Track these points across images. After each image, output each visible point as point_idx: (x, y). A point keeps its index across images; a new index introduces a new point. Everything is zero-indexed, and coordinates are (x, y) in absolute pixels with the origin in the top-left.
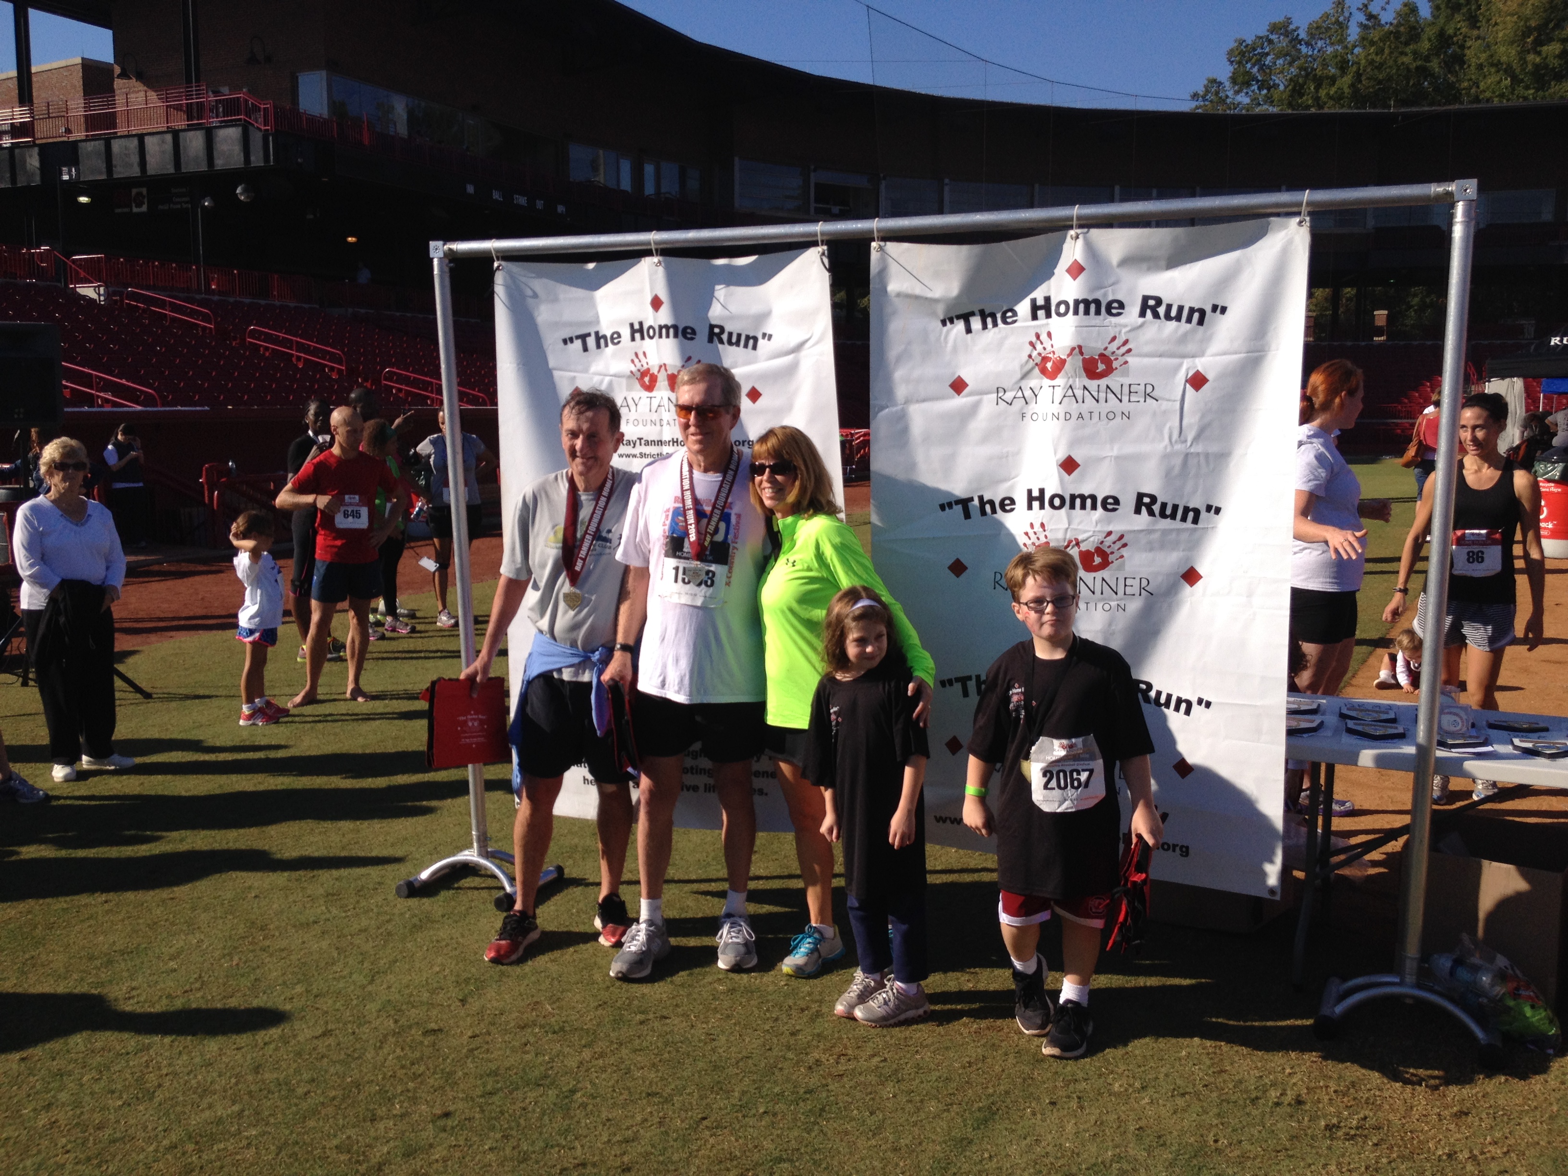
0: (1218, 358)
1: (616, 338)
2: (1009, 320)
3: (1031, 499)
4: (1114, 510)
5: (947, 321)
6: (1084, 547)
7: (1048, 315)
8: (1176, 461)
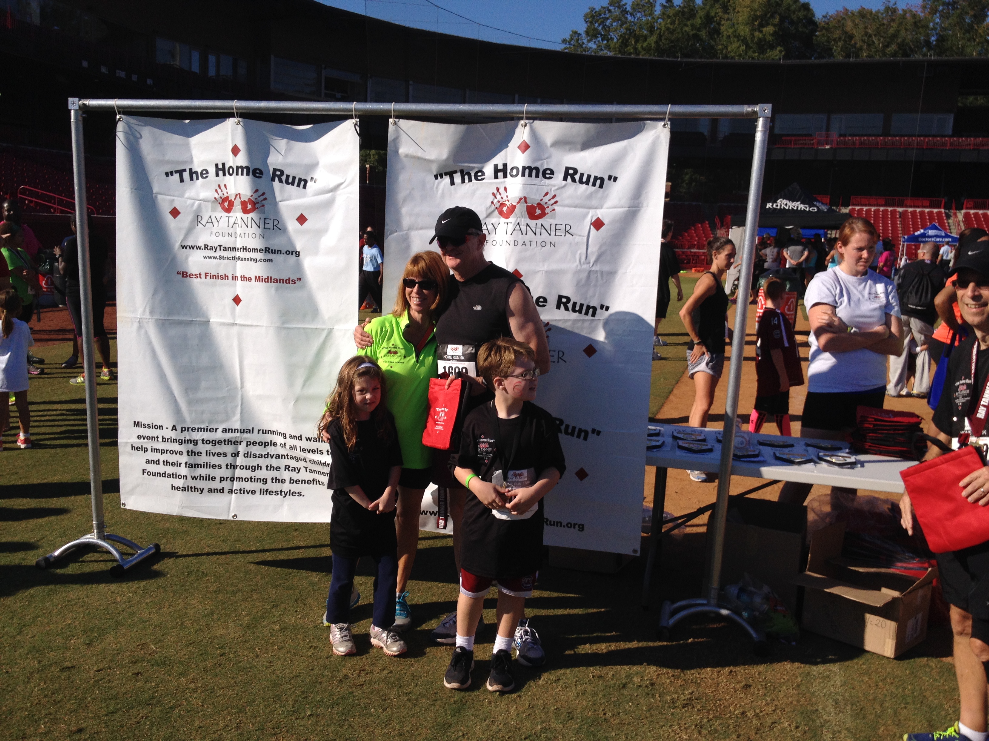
0: (611, 210)
1: (204, 173)
2: (479, 178)
4: (544, 306)
5: (439, 176)
7: (505, 176)
8: (583, 275)
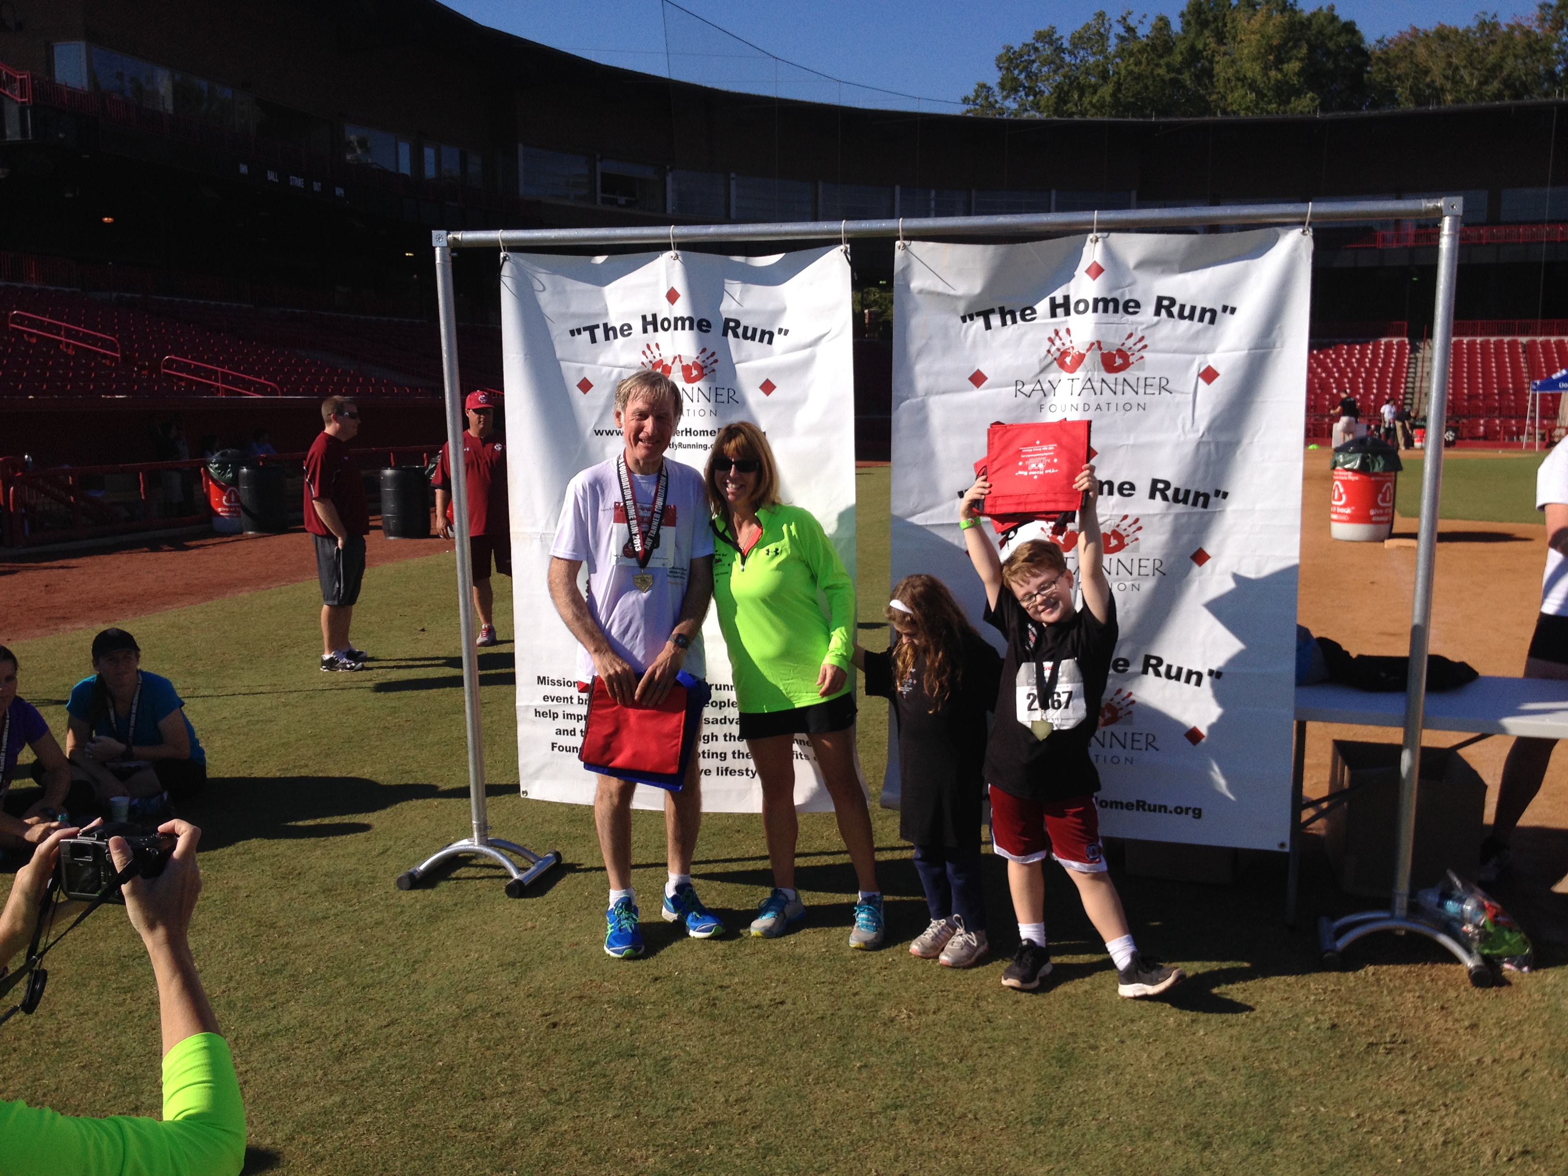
0: (1227, 355)
1: (626, 330)
2: (1028, 317)
4: (1130, 495)
5: (967, 317)
8: (1189, 449)
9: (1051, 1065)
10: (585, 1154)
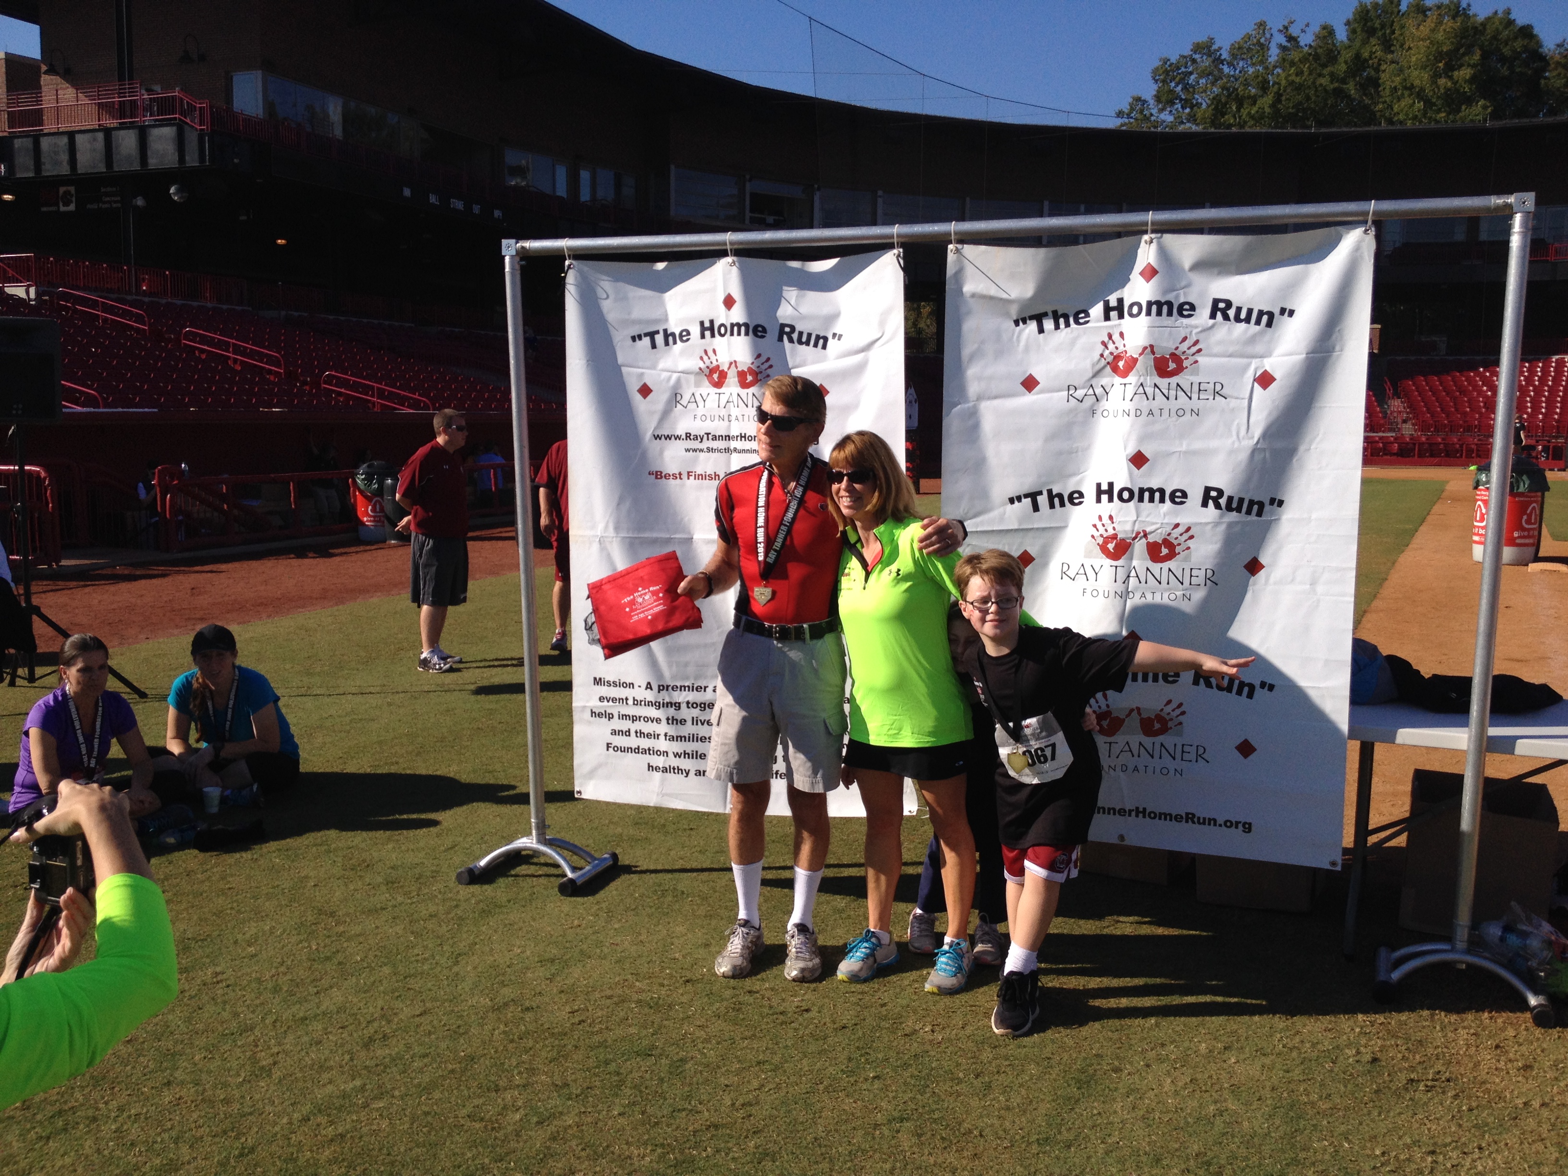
0: (1284, 358)
1: (685, 335)
2: (1081, 321)
3: (1099, 492)
4: (1182, 503)
5: (1020, 321)
6: (1151, 539)
7: (1121, 316)
8: (1243, 456)
9: (1069, 1085)
10: (583, 1149)
